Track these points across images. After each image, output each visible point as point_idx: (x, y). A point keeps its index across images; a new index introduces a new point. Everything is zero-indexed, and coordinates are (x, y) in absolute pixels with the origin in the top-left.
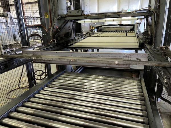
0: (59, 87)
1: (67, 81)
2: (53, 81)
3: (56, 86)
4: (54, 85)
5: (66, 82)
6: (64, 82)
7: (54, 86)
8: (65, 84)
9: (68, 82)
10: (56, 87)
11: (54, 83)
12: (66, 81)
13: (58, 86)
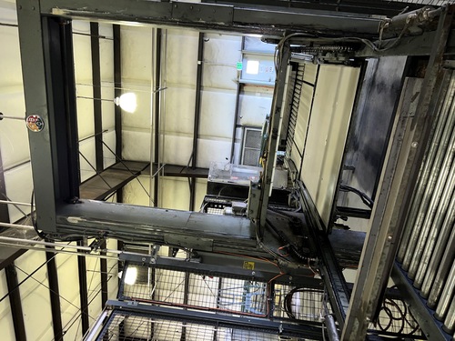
0: (441, 277)
1: (425, 255)
2: (420, 289)
3: (435, 285)
4: (433, 290)
5: (428, 258)
6: (427, 261)
7: (437, 289)
8: (432, 262)
9: (428, 252)
10: (438, 285)
11: (425, 289)
12: (423, 258)
13: (436, 281)
